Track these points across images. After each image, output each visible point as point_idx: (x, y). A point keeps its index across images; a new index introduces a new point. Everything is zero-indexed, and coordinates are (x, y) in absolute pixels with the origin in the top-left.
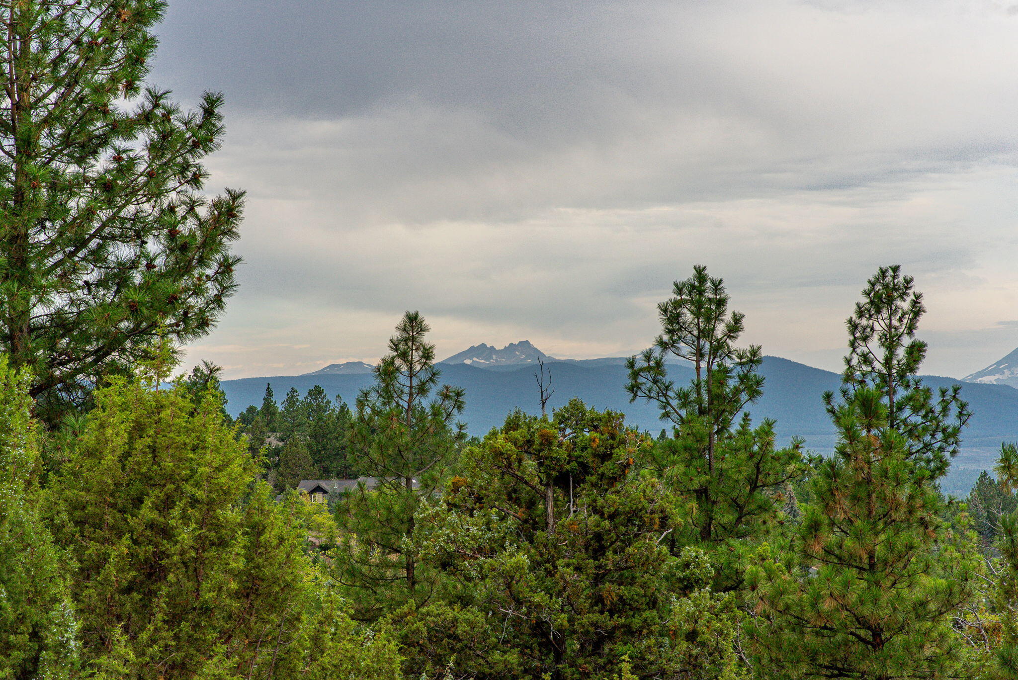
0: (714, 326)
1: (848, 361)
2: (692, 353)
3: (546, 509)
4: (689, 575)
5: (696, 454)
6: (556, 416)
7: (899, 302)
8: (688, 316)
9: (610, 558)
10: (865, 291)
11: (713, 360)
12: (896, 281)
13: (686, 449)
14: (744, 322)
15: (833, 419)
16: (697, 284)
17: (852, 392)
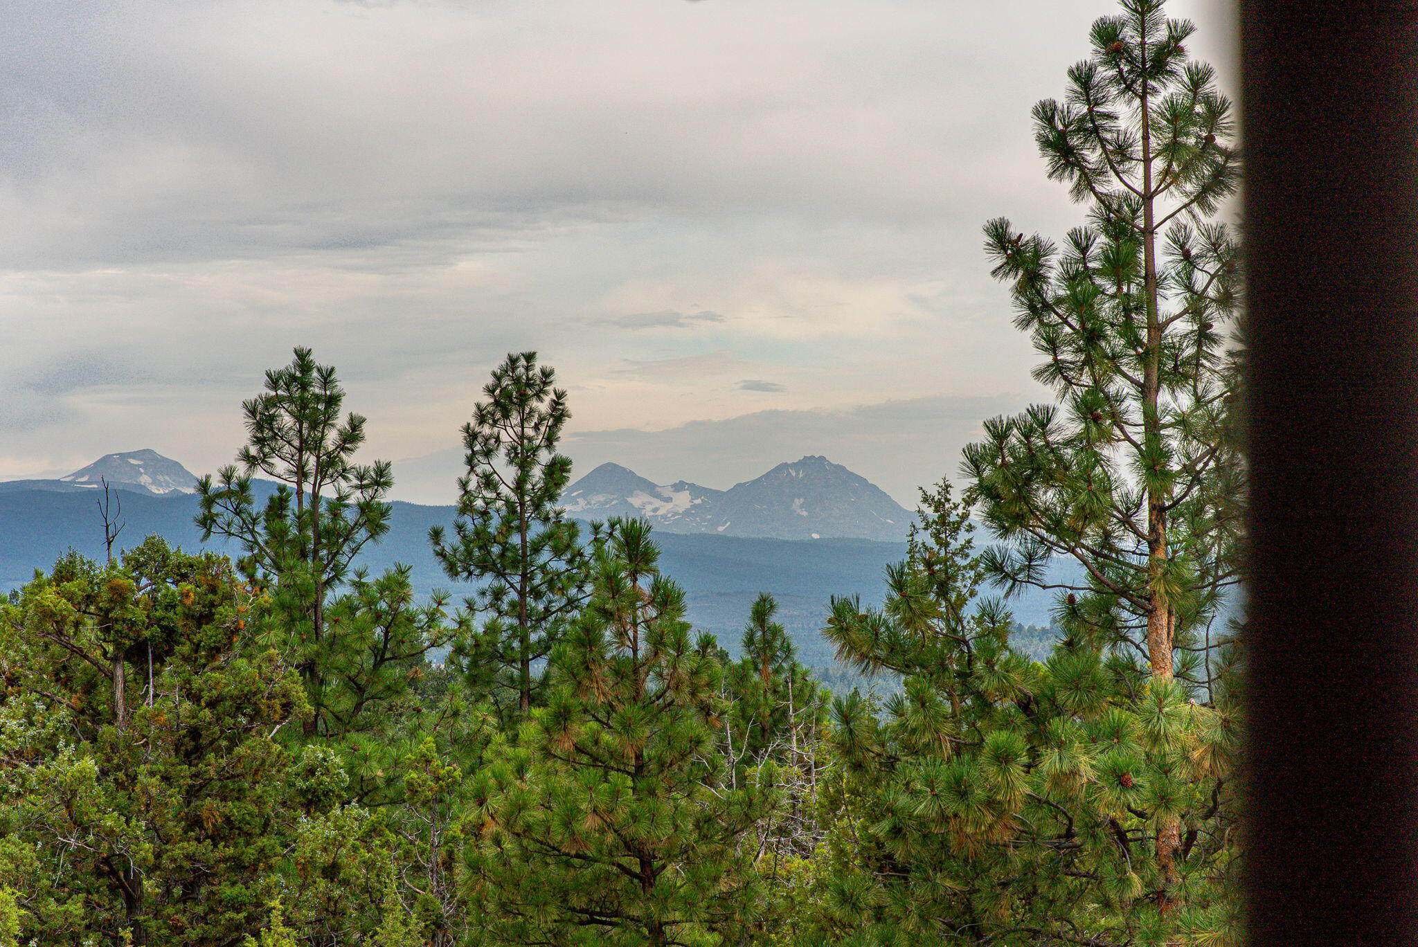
0: (323, 432)
1: (464, 485)
2: (291, 471)
3: (113, 694)
4: (315, 786)
5: (297, 614)
6: (127, 560)
7: (534, 403)
8: (286, 420)
9: (212, 764)
10: (487, 387)
11: (321, 481)
12: (531, 373)
13: (284, 607)
14: (366, 429)
15: (444, 565)
16: (298, 374)
17: (470, 527)
